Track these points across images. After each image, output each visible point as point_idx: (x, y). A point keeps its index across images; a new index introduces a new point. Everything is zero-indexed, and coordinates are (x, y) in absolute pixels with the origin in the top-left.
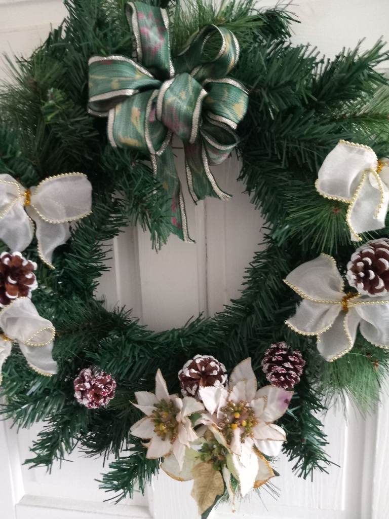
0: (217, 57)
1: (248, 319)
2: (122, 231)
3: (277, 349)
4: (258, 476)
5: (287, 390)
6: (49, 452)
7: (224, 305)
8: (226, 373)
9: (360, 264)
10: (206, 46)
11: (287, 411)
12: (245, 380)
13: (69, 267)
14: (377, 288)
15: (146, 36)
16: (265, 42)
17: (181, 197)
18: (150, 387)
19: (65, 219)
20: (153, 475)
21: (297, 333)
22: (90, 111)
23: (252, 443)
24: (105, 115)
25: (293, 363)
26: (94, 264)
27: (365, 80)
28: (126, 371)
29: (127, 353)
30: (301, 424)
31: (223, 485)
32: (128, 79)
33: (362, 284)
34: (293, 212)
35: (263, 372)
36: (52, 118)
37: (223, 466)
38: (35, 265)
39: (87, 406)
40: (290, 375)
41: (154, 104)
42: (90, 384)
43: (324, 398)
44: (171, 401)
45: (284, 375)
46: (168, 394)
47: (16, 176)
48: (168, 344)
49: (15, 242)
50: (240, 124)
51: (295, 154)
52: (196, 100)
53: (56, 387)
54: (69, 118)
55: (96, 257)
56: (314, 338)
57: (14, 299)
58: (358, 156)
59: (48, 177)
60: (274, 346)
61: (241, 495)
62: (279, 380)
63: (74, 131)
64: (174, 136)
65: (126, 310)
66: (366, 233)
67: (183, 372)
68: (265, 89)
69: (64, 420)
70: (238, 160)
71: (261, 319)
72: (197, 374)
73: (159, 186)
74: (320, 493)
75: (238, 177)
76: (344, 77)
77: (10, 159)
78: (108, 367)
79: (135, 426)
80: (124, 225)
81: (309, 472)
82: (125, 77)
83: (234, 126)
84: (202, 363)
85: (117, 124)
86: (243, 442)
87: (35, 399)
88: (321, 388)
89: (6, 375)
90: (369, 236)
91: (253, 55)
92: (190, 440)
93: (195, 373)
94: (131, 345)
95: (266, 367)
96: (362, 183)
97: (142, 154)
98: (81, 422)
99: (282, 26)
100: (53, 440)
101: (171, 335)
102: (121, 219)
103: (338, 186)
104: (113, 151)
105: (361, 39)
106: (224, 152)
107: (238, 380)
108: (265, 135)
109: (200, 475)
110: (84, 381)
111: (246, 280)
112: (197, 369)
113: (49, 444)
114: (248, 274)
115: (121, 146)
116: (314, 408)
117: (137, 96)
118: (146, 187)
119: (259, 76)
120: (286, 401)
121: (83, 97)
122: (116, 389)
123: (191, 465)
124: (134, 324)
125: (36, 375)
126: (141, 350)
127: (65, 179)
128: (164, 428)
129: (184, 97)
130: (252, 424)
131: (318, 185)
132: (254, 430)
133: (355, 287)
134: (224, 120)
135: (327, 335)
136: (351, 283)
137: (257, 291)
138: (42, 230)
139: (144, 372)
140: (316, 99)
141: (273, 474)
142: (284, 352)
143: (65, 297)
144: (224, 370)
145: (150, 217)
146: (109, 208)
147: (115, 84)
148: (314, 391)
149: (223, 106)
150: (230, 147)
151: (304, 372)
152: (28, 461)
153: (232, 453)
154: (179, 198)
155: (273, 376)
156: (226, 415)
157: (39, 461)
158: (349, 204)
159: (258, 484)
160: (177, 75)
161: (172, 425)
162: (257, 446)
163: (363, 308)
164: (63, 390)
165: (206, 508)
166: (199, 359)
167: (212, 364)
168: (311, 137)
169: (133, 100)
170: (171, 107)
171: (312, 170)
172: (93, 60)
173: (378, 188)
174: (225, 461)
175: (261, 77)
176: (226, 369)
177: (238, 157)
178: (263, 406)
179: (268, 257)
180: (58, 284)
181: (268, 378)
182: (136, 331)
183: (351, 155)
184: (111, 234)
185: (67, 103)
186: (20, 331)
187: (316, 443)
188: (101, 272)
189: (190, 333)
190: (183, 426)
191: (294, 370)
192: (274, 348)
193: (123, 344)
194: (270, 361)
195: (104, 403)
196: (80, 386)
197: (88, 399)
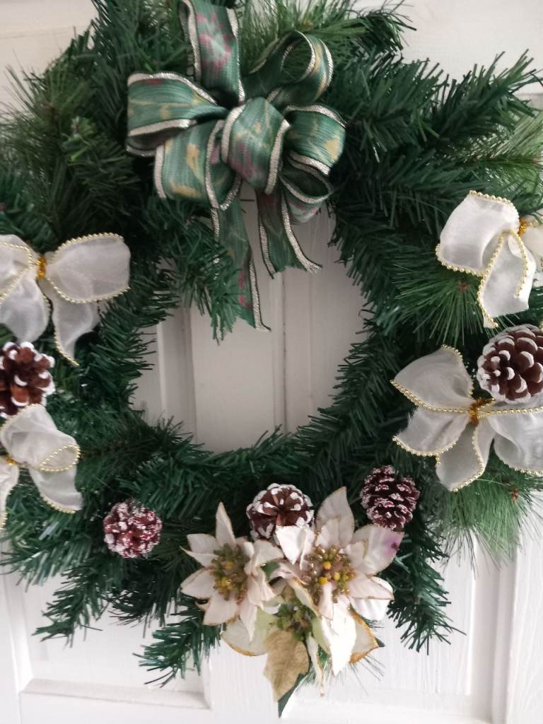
0: (304, 76)
1: (342, 435)
2: (169, 315)
3: (382, 475)
4: (355, 647)
5: (395, 530)
6: (68, 618)
7: (309, 416)
8: (311, 508)
9: (496, 359)
10: (287, 62)
11: (394, 559)
12: (338, 517)
13: (97, 364)
14: (519, 391)
15: (207, 47)
16: (367, 56)
17: (251, 268)
18: (209, 527)
19: (93, 298)
20: (211, 648)
21: (409, 453)
22: (129, 149)
23: (349, 602)
24: (150, 154)
25: (403, 494)
26: (131, 360)
27: (503, 109)
28: (175, 506)
29: (177, 481)
30: (413, 577)
31: (307, 660)
32: (182, 105)
33: (498, 386)
34: (405, 289)
35: (361, 506)
36: (77, 158)
37: (308, 635)
38: (51, 360)
39: (122, 554)
40: (399, 511)
41: (218, 140)
42: (127, 523)
43: (445, 542)
44: (238, 546)
45: (391, 510)
46: (233, 536)
47: (27, 238)
48: (233, 470)
49: (24, 330)
50: (334, 169)
51: (409, 210)
52: (275, 135)
53: (79, 529)
54: (100, 158)
55: (134, 350)
56: (432, 460)
57: (23, 407)
58: (493, 213)
59: (70, 239)
60: (377, 471)
61: (333, 673)
62: (385, 516)
63: (106, 176)
64: (244, 183)
65: (174, 422)
66: (503, 317)
67: (253, 507)
68: (367, 121)
69: (90, 573)
70: (330, 217)
71: (360, 435)
72: (273, 509)
73: (221, 252)
74: (437, 671)
75: (329, 240)
76: (476, 104)
78: (151, 501)
79: (187, 580)
80: (173, 305)
81: (423, 642)
82: (179, 103)
83: (326, 171)
84: (280, 495)
85: (167, 166)
86: (335, 601)
87: (50, 544)
88: (441, 529)
89: (12, 511)
90: (508, 321)
91: (351, 73)
92: (263, 599)
93: (269, 508)
94: (182, 471)
95: (366, 500)
96: (499, 250)
97: (199, 208)
98: (113, 576)
99: (391, 35)
100: (76, 601)
101: (238, 456)
102: (168, 297)
103: (466, 253)
104: (160, 203)
105: (499, 54)
106: (312, 206)
107: (329, 517)
108: (367, 183)
109: (276, 647)
110: (118, 520)
111: (340, 382)
112: (273, 503)
113: (69, 606)
114: (342, 374)
115: (171, 197)
116: (430, 556)
117: (195, 128)
118: (205, 254)
119: (359, 102)
120: (394, 546)
121: (119, 129)
122: (161, 532)
123: (264, 634)
124: (186, 442)
125: (52, 512)
126: (196, 478)
127: (94, 242)
128: (228, 583)
129: (258, 130)
130: (347, 577)
131: (440, 251)
132: (351, 586)
133: (488, 390)
134: (313, 162)
135: (450, 455)
136: (483, 385)
137: (355, 396)
138: (61, 312)
139: (199, 508)
140: (437, 135)
141: (376, 644)
142: (391, 480)
143: (91, 405)
144: (310, 504)
145: (210, 295)
146: (152, 283)
147: (164, 113)
148: (432, 532)
149: (311, 144)
150: (321, 199)
151: (417, 506)
152: (40, 630)
153: (320, 617)
154: (249, 269)
155: (377, 511)
156: (312, 565)
157: (55, 629)
158: (481, 278)
159: (355, 658)
160: (249, 101)
161: (240, 580)
162: (354, 606)
163: (499, 419)
164: (89, 533)
165: (284, 692)
166: (275, 489)
167: (294, 496)
168: (430, 187)
169: (189, 134)
170: (241, 145)
171: (431, 232)
172: (133, 78)
173: (520, 256)
174: (310, 628)
175: (362, 103)
176: (312, 502)
177: (329, 213)
178: (362, 553)
179: (369, 350)
180: (81, 387)
181: (369, 515)
182: (189, 452)
183: (484, 211)
184: (155, 318)
185: (98, 137)
186: (31, 452)
187: (434, 603)
188: (141, 371)
189: (262, 454)
190: (253, 580)
191: (407, 503)
192: (377, 474)
193: (171, 469)
194: (372, 491)
195: (145, 549)
196: (112, 527)
197: (123, 544)
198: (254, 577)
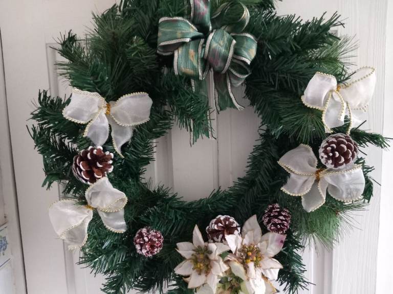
1: (251, 190)
2: (166, 133)
3: (273, 208)
4: (266, 293)
5: (281, 234)
6: (115, 291)
7: (234, 182)
8: (239, 227)
9: (329, 148)
11: (281, 249)
12: (253, 230)
13: (128, 158)
14: (340, 163)
15: (198, 6)
18: (189, 238)
22: (158, 52)
23: (261, 272)
24: (172, 54)
25: (285, 216)
26: (145, 156)
28: (170, 227)
32: (186, 31)
33: (331, 160)
34: (285, 117)
35: (264, 224)
36: (134, 55)
37: (239, 291)
38: (112, 155)
39: (145, 254)
40: (283, 224)
42: (148, 238)
43: (302, 241)
44: (206, 247)
45: (279, 224)
46: (203, 242)
47: (103, 94)
48: (200, 209)
49: (98, 139)
50: (253, 62)
51: (284, 80)
52: (230, 46)
53: (121, 243)
54: (142, 56)
55: (147, 151)
57: (100, 178)
58: (327, 82)
59: (125, 95)
60: (271, 206)
62: (277, 228)
63: (143, 64)
65: (164, 187)
67: (210, 227)
68: (266, 41)
69: (126, 266)
71: (261, 189)
72: (223, 226)
77: (98, 82)
78: (158, 225)
79: (177, 267)
81: (295, 291)
82: (184, 30)
83: (249, 63)
84: (225, 220)
85: (180, 60)
87: (107, 252)
88: (299, 235)
89: (90, 233)
90: (336, 130)
93: (220, 226)
94: (173, 211)
95: (266, 220)
96: (329, 98)
98: (137, 268)
99: (270, 3)
100: (119, 281)
101: (202, 202)
102: (167, 124)
103: (316, 100)
105: (324, 13)
106: (241, 79)
107: (248, 231)
108: (264, 69)
110: (143, 237)
111: (248, 164)
112: (222, 224)
113: (115, 285)
114: (250, 160)
115: (181, 74)
116: (295, 248)
117: (192, 42)
119: (261, 33)
120: (281, 242)
122: (163, 242)
124: (174, 196)
126: (181, 213)
127: (135, 97)
128: (202, 265)
129: (222, 44)
130: (260, 259)
131: (303, 99)
132: (261, 263)
133: (325, 164)
134: (244, 59)
135: (306, 196)
136: (323, 161)
137: (258, 170)
138: (116, 131)
140: (299, 48)
141: (276, 291)
142: (278, 210)
144: (238, 225)
147: (179, 35)
149: (243, 50)
150: (246, 76)
155: (272, 225)
156: (242, 254)
158: (323, 111)
160: (214, 30)
161: (207, 263)
162: (264, 273)
163: (330, 177)
164: (125, 245)
166: (221, 217)
167: (231, 220)
168: (295, 71)
169: (190, 45)
170: (214, 50)
171: (295, 91)
172: (162, 20)
173: (340, 101)
174: (240, 288)
175: (263, 33)
178: (266, 247)
179: (263, 148)
181: (268, 228)
182: (175, 202)
185: (144, 46)
186: (102, 202)
187: (299, 272)
188: (149, 162)
189: (213, 201)
190: (215, 262)
191: (286, 221)
192: (271, 208)
193: (168, 210)
194: (269, 216)
195: (157, 251)
196: (140, 241)
197: (146, 249)
198: (216, 260)
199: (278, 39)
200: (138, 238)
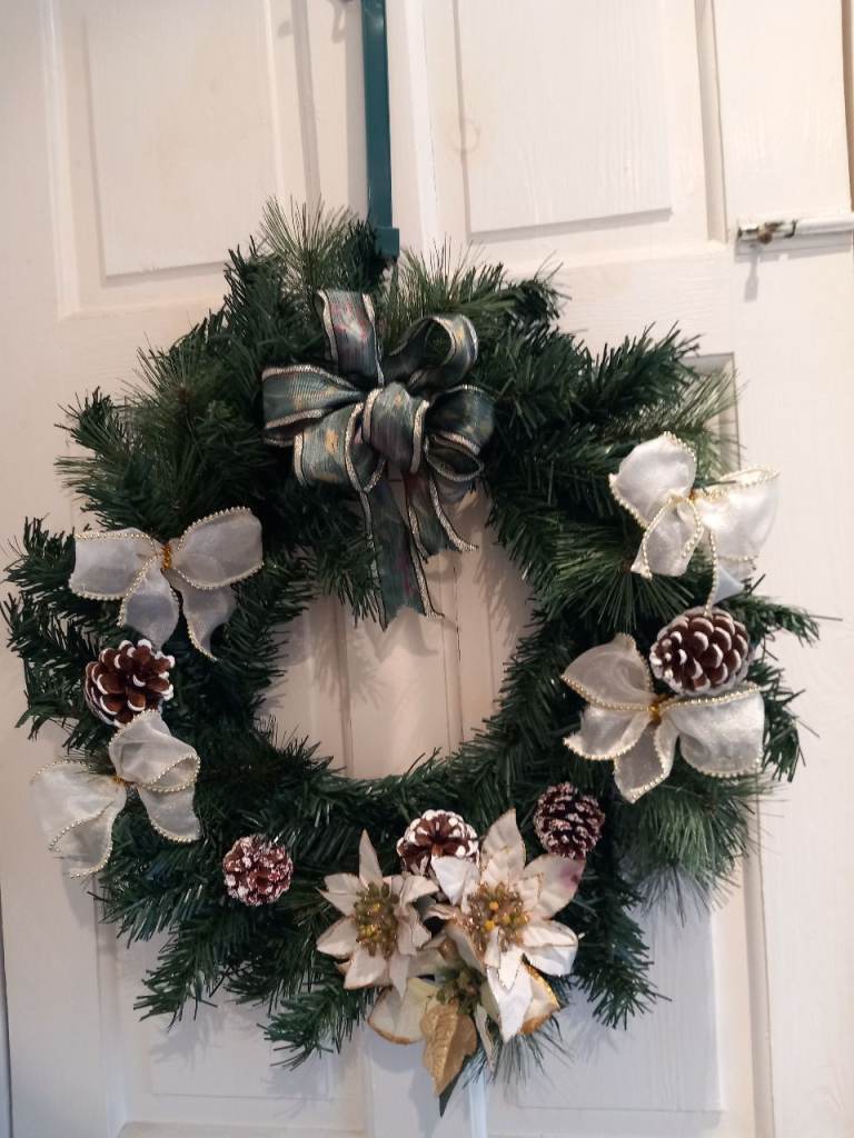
3: (558, 794)
5: (574, 859)
6: (176, 987)
8: (475, 839)
9: (667, 642)
12: (507, 847)
13: (221, 670)
14: (695, 678)
16: (521, 324)
18: (351, 865)
20: (355, 1022)
21: (583, 758)
23: (521, 953)
24: (290, 443)
25: (583, 815)
26: (260, 665)
28: (310, 842)
29: (312, 812)
30: (604, 926)
31: (475, 1036)
33: (671, 671)
35: (534, 832)
36: (212, 442)
37: (476, 1005)
38: (172, 660)
39: (243, 900)
40: (577, 834)
41: (359, 420)
42: (252, 860)
44: (386, 885)
45: (568, 833)
46: (380, 876)
51: (567, 486)
52: (415, 414)
54: (235, 441)
55: (264, 653)
56: (609, 766)
57: (139, 712)
60: (552, 790)
62: (561, 842)
63: (240, 459)
64: (389, 462)
65: (309, 744)
67: (405, 841)
68: (517, 396)
70: (487, 496)
71: (531, 746)
72: (428, 835)
77: (142, 501)
79: (323, 936)
80: (311, 598)
83: (475, 449)
84: (436, 821)
85: (306, 450)
86: (504, 951)
87: (159, 888)
89: (119, 839)
92: (416, 944)
93: (423, 836)
94: (318, 798)
95: (540, 824)
97: (342, 492)
99: (546, 304)
100: (186, 966)
102: (306, 588)
104: (299, 487)
105: (648, 326)
106: (460, 484)
107: (496, 849)
110: (242, 856)
111: (507, 684)
112: (427, 829)
113: (176, 974)
114: (508, 675)
119: (507, 378)
120: (575, 879)
121: (254, 409)
122: (292, 875)
125: (163, 844)
126: (336, 806)
132: (524, 933)
133: (664, 679)
136: (659, 673)
137: (524, 700)
140: (586, 410)
141: (558, 1005)
142: (568, 798)
144: (473, 834)
150: (469, 477)
151: (603, 832)
153: (485, 967)
155: (552, 837)
156: (477, 906)
159: (531, 1031)
161: (389, 924)
162: (528, 957)
166: (429, 815)
167: (453, 822)
175: (511, 379)
176: (477, 834)
179: (541, 645)
180: (199, 698)
181: (543, 843)
182: (326, 778)
185: (234, 420)
186: (143, 768)
188: (271, 679)
189: (416, 782)
190: (404, 923)
191: (586, 825)
192: (552, 793)
193: (306, 796)
194: (546, 813)
195: (275, 894)
196: (234, 865)
197: (246, 887)
198: (404, 918)
199: (540, 392)
200: (232, 858)
